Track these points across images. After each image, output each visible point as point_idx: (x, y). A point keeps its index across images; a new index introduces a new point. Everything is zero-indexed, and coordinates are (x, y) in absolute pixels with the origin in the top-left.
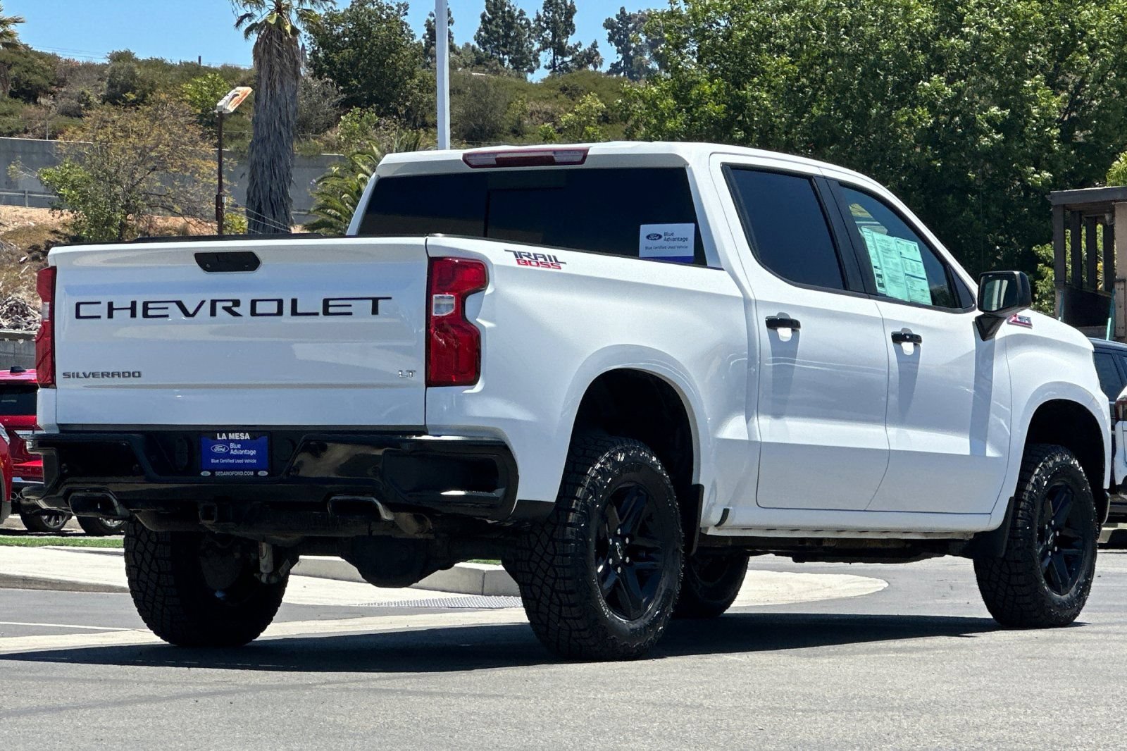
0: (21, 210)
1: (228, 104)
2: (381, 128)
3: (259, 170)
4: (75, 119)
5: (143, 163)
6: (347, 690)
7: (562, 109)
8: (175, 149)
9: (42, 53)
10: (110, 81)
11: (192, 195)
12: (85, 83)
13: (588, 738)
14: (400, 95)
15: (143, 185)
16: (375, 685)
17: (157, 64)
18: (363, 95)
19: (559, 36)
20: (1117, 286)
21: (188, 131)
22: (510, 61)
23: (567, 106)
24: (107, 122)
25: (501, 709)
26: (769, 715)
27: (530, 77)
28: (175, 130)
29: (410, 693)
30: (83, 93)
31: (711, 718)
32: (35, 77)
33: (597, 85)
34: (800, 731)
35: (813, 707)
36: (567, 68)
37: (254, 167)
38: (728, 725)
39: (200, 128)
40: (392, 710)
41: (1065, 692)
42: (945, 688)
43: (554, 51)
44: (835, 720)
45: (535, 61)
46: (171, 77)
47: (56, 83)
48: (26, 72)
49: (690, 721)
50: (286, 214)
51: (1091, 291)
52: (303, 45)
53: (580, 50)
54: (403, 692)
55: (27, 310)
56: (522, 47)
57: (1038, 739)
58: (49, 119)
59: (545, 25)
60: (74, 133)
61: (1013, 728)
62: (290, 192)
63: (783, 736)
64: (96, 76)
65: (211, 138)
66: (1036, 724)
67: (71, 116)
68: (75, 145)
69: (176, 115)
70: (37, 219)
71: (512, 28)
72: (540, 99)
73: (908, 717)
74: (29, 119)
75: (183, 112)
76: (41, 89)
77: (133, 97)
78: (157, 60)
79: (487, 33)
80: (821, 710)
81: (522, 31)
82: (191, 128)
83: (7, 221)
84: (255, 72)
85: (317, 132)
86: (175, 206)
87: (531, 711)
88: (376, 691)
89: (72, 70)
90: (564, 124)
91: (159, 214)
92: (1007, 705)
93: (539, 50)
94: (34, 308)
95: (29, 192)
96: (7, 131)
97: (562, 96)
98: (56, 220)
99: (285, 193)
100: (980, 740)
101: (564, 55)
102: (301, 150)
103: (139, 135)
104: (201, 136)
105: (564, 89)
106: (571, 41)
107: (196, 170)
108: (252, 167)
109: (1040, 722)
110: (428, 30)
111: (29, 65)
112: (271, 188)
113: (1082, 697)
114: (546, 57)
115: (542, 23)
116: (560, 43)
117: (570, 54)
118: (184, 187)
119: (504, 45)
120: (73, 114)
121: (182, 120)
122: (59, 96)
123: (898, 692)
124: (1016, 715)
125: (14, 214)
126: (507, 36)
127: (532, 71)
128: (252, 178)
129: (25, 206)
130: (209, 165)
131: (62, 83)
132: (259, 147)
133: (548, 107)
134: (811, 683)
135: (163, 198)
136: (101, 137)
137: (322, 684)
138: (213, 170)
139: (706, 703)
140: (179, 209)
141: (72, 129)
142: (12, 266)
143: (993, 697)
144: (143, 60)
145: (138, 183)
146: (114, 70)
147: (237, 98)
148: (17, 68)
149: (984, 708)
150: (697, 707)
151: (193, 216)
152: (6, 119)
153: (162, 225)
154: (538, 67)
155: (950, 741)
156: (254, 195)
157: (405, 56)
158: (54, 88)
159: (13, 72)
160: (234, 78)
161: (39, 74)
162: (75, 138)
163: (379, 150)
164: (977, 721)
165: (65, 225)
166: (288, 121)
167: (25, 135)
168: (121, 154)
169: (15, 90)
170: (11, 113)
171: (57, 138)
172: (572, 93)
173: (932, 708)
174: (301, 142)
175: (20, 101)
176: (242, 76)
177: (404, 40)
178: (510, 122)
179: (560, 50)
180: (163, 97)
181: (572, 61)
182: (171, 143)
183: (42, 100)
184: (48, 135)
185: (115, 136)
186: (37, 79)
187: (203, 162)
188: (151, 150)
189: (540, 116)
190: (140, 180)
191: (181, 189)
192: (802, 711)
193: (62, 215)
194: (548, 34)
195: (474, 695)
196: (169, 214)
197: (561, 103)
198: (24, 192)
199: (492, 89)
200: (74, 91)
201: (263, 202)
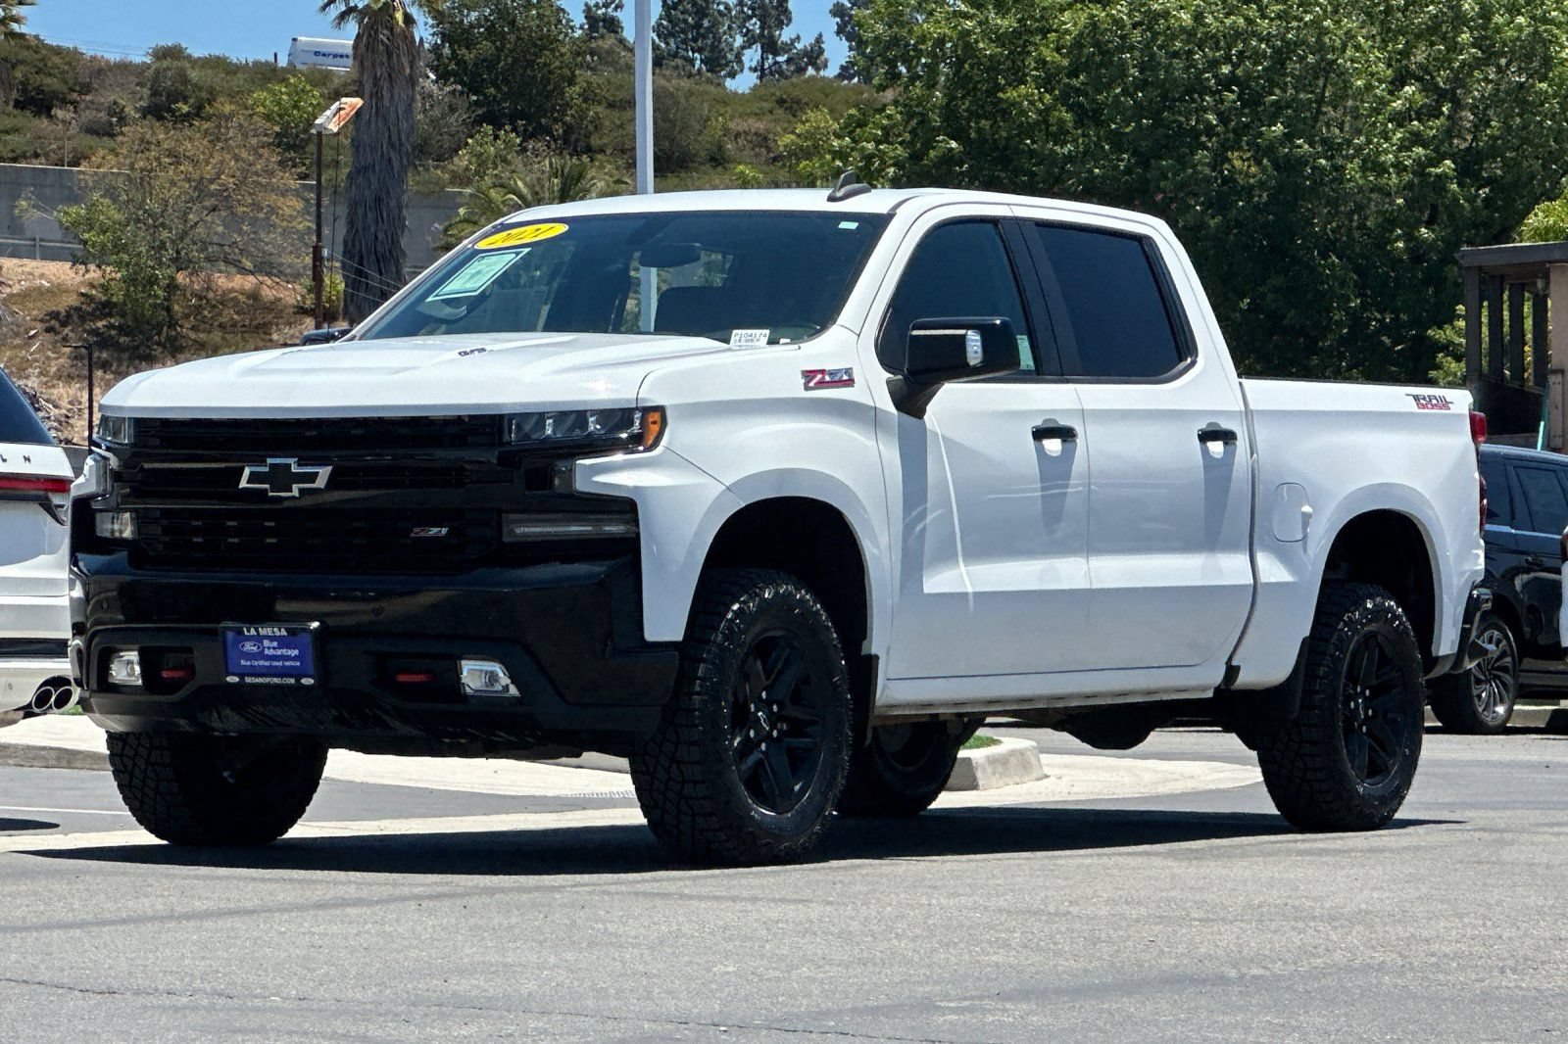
0: (30, 265)
1: (330, 121)
2: (529, 153)
3: (360, 211)
4: (105, 138)
5: (200, 199)
6: (609, 893)
7: (779, 129)
8: (243, 181)
9: (58, 46)
10: (152, 86)
11: (267, 244)
12: (118, 89)
13: (934, 950)
14: (554, 109)
15: (200, 229)
16: (640, 888)
17: (217, 63)
18: (504, 108)
19: (770, 27)
20: (1552, 379)
21: (261, 156)
22: (701, 60)
23: (786, 125)
24: (148, 143)
25: (814, 916)
26: (1156, 924)
27: (729, 83)
28: (244, 155)
29: (691, 897)
30: (115, 103)
31: (1084, 927)
32: (48, 80)
33: (827, 96)
34: (1202, 943)
35: (1211, 916)
36: (781, 73)
37: (353, 206)
38: (1109, 936)
39: (278, 154)
40: (674, 917)
41: (1531, 901)
42: (1375, 895)
43: (762, 48)
44: (1244, 931)
45: (737, 62)
46: (239, 80)
47: (78, 88)
48: (37, 73)
49: (1059, 932)
50: (398, 272)
51: (1516, 385)
52: (421, 39)
53: (799, 46)
54: (682, 896)
55: (38, 402)
56: (720, 42)
57: (1506, 955)
58: (69, 139)
59: (750, 12)
60: (103, 158)
61: (1472, 942)
62: (404, 242)
63: (1181, 949)
64: (134, 79)
65: (294, 166)
66: (1500, 937)
67: (98, 134)
68: (105, 175)
69: (245, 136)
70: (51, 277)
71: (706, 15)
72: (748, 115)
73: (1336, 928)
74: (40, 138)
75: (256, 130)
76: (57, 98)
77: (185, 109)
78: (219, 57)
79: (670, 21)
80: (1223, 920)
81: (720, 19)
82: (265, 152)
83: (10, 279)
84: (355, 76)
85: (440, 158)
86: (244, 260)
87: (852, 918)
88: (646, 894)
89: (100, 71)
90: (781, 149)
91: (220, 272)
92: (1461, 917)
93: (743, 48)
94: (47, 401)
95: (41, 240)
96: (10, 155)
97: (780, 111)
98: (79, 279)
99: (395, 242)
100: (1433, 955)
101: (776, 54)
102: (418, 183)
103: (194, 162)
104: (281, 163)
105: (781, 102)
106: (785, 35)
107: (273, 210)
108: (350, 206)
109: (1505, 935)
110: (586, 17)
111: (41, 65)
112: (376, 237)
113: (1553, 906)
114: (752, 56)
115: (746, 9)
116: (771, 37)
117: (786, 52)
118: (255, 233)
119: (695, 40)
120: (102, 131)
121: (254, 141)
122: (82, 106)
123: (1315, 899)
124: (1474, 927)
125: (20, 270)
126: (698, 25)
127: (732, 75)
128: (351, 223)
129: (35, 258)
130: (291, 203)
131: (86, 89)
132: (360, 180)
133: (759, 126)
134: (1202, 889)
135: (227, 249)
136: (142, 164)
137: (572, 886)
138: (295, 210)
139: (1074, 910)
140: (248, 265)
141: (101, 152)
142: (17, 341)
143: (1439, 906)
144: (199, 58)
145: (192, 227)
146: (157, 72)
147: (342, 112)
148: (22, 67)
149: (1431, 918)
150: (1065, 915)
151: (269, 274)
152: (9, 137)
153: (225, 287)
154: (742, 71)
155: (1394, 956)
156: (354, 245)
157: (562, 55)
158: (75, 95)
159: (18, 74)
160: (325, 84)
161: (55, 76)
162: (104, 164)
163: (525, 184)
164: (1425, 934)
165: (92, 286)
166: (401, 144)
167: (34, 161)
168: (170, 186)
169: (22, 99)
170: (15, 130)
171: (79, 165)
172: (792, 106)
173: (1364, 917)
174: (419, 173)
175: (28, 113)
176: (336, 81)
177: (561, 33)
178: (708, 146)
179: (771, 46)
180: (228, 109)
181: (788, 61)
182: (238, 173)
183: (59, 113)
184: (66, 160)
185: (160, 164)
186: (51, 83)
187: (282, 199)
188: (211, 181)
189: (749, 138)
190: (196, 224)
191: (252, 236)
192: (1199, 920)
193: (87, 271)
194: (754, 25)
195: (774, 900)
196: (233, 270)
197: (777, 121)
198: (35, 240)
199: (683, 101)
200: (103, 100)
201: (364, 255)
